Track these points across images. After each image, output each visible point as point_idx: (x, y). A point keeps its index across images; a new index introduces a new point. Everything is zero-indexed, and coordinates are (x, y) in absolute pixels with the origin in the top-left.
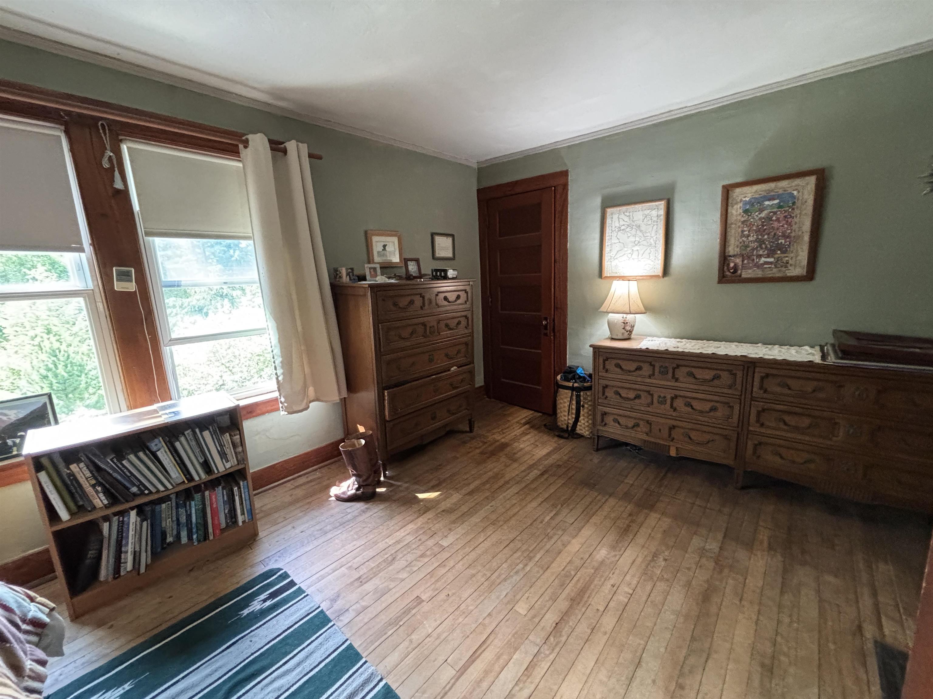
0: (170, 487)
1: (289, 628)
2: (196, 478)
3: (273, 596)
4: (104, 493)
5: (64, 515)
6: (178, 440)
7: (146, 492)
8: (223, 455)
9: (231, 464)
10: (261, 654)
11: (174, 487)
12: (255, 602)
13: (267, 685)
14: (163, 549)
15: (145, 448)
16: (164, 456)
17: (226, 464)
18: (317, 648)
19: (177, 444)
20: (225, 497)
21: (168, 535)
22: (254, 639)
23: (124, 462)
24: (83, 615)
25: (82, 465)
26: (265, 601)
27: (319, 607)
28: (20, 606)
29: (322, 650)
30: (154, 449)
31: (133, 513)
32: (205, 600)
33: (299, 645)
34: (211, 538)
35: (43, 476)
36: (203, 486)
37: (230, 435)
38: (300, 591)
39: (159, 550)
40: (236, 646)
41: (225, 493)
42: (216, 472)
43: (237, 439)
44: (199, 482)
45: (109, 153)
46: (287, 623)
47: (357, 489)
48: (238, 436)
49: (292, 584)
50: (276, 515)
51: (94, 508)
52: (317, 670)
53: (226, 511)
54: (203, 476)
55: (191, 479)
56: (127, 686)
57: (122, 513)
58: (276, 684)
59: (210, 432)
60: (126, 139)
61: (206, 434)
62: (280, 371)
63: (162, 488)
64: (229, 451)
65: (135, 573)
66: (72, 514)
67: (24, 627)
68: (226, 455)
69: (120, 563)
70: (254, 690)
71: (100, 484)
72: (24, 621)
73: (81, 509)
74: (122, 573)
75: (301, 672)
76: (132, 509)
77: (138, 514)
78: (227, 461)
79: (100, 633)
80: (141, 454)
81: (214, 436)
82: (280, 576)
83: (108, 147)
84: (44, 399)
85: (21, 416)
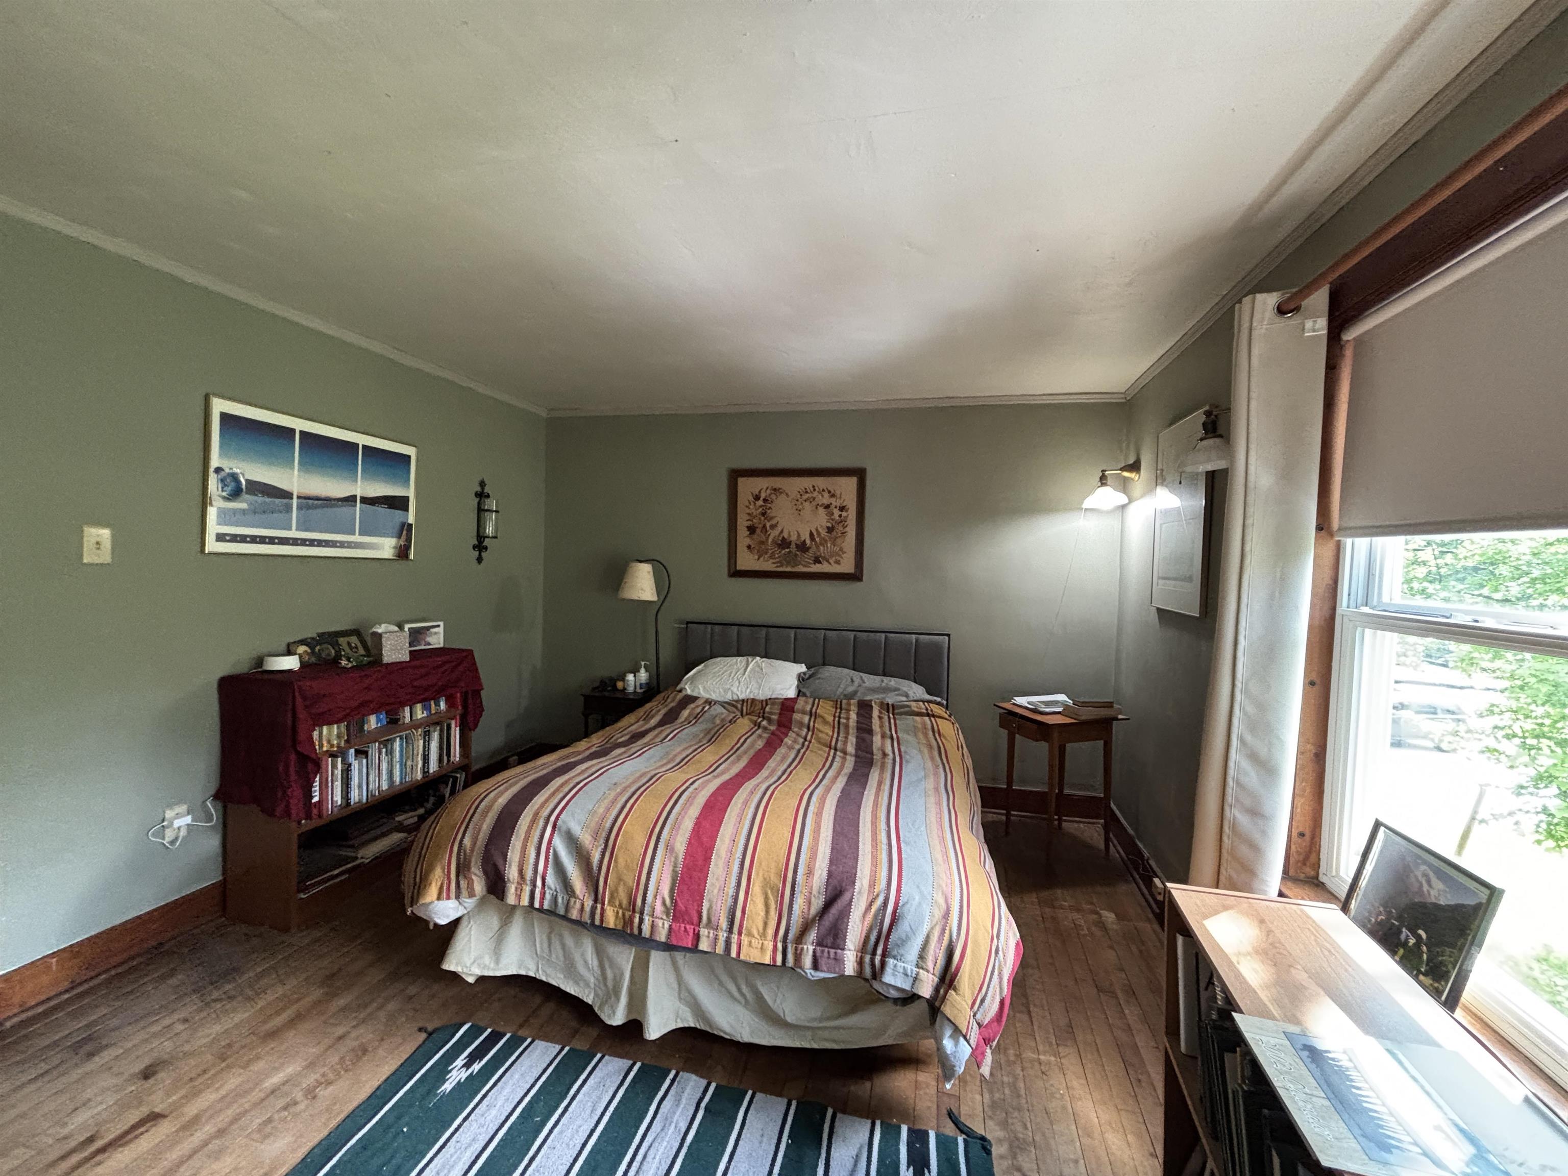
67: (876, 956)
84: (1483, 895)
85: (1442, 902)
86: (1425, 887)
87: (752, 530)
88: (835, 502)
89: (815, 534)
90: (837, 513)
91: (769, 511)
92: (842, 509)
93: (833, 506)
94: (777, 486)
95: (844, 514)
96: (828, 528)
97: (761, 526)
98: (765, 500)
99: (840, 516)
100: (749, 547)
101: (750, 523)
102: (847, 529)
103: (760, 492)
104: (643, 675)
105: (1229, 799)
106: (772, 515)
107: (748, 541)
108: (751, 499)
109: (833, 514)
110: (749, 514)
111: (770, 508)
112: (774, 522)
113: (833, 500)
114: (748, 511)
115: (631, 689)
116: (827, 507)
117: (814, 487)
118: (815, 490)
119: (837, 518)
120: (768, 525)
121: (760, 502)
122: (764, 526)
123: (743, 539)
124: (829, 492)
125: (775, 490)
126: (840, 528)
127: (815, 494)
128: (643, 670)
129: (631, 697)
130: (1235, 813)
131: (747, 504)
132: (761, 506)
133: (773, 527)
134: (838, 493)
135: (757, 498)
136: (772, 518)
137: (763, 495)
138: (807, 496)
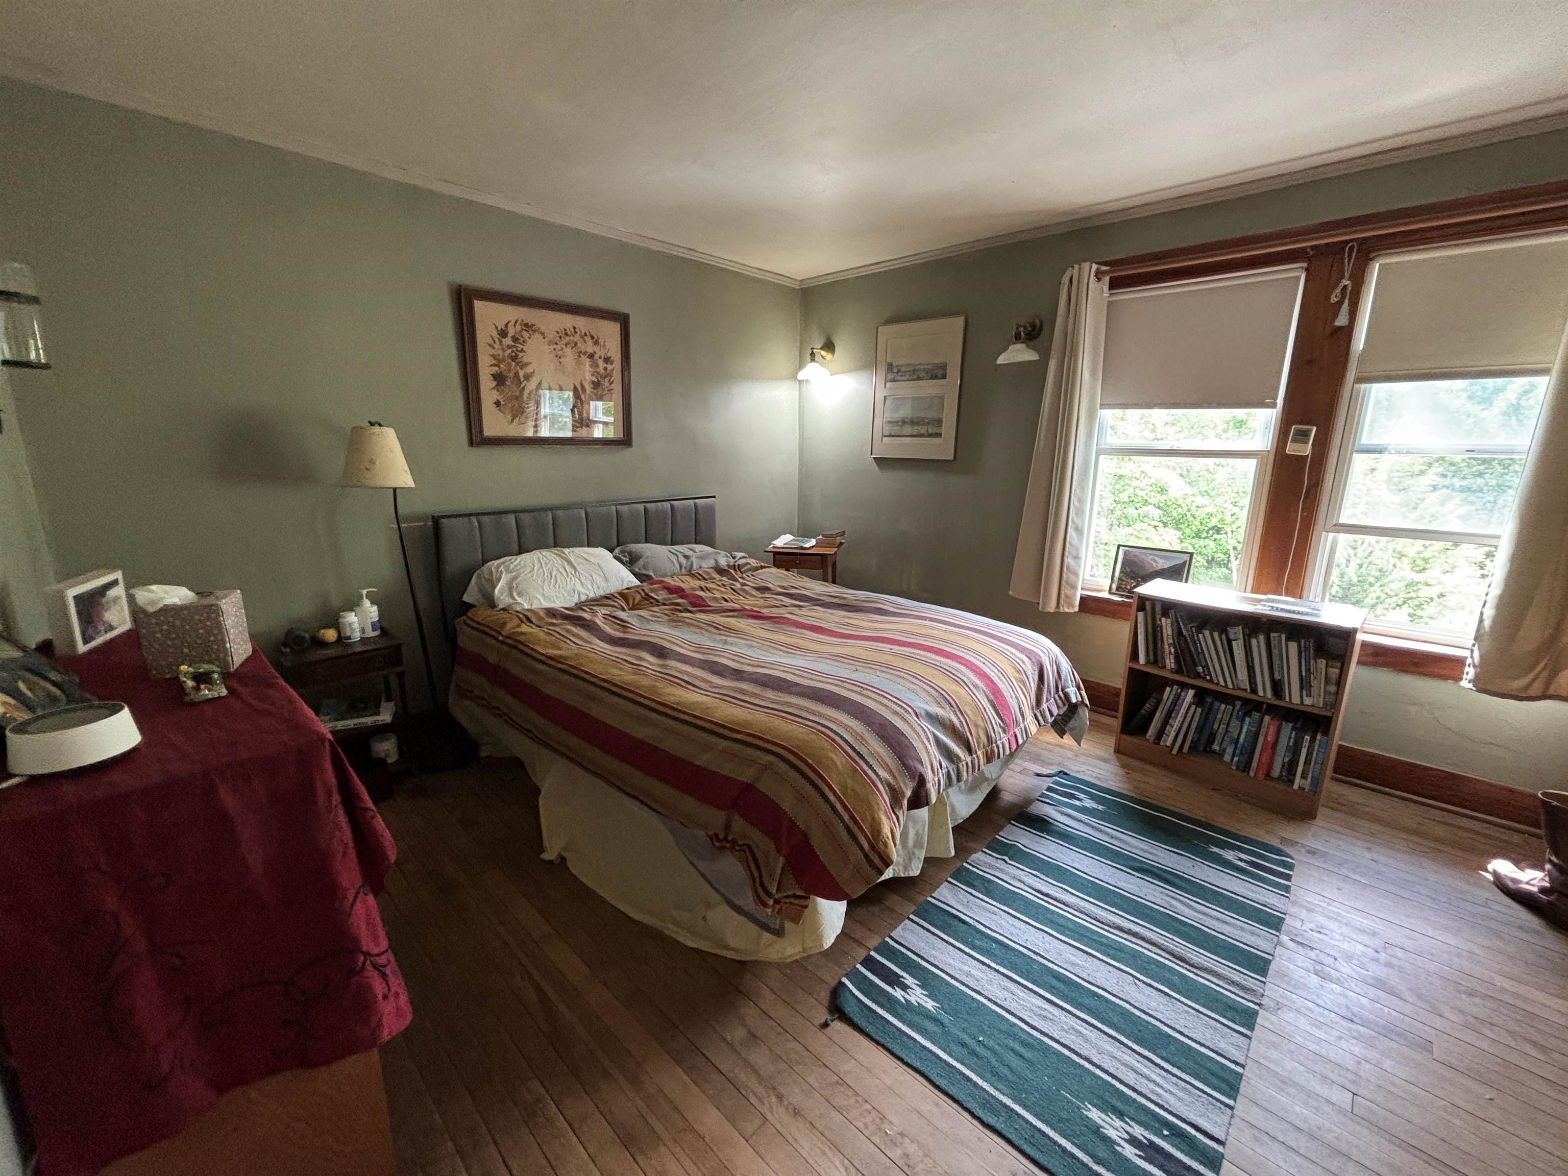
0: (1230, 686)
1: (1232, 892)
2: (1261, 693)
3: (1252, 864)
4: (1175, 657)
5: (1142, 659)
6: (1256, 637)
7: (1208, 678)
8: (1305, 684)
9: (1313, 702)
10: (1189, 880)
11: (1234, 689)
12: (1232, 853)
13: (1167, 895)
14: (1205, 751)
15: (1223, 631)
16: (1238, 648)
17: (1305, 697)
18: (1234, 926)
19: (1254, 641)
20: (1292, 740)
21: (1216, 743)
22: (1196, 867)
23: (1200, 636)
24: (1123, 754)
25: (1169, 621)
26: (1241, 860)
27: (1285, 914)
28: (1066, 680)
29: (1238, 932)
30: (1232, 636)
31: (1191, 692)
32: (1198, 815)
33: (1225, 909)
34: (1252, 774)
35: (1141, 615)
36: (1265, 706)
37: (1327, 666)
38: (1287, 889)
39: (1201, 749)
40: (1180, 857)
41: (1293, 736)
42: (1287, 699)
43: (1334, 673)
44: (1261, 700)
45: (1346, 282)
46: (1236, 888)
47: (1543, 890)
48: (1337, 671)
49: (1288, 877)
50: (1363, 823)
51: (1164, 667)
52: (1213, 933)
53: (1287, 760)
54: (1269, 694)
55: (1254, 691)
56: (1100, 807)
57: (1184, 686)
58: (1174, 902)
59: (1299, 647)
60: (1378, 256)
61: (1293, 646)
62: (1489, 613)
63: (1222, 683)
64: (1318, 685)
65: (1168, 750)
66: (1148, 662)
67: (1061, 693)
68: (1311, 686)
69: (1163, 732)
70: (1157, 888)
71: (1175, 647)
72: (1062, 690)
73: (1156, 662)
74: (1161, 743)
75: (1200, 919)
76: (1193, 687)
77: (1195, 696)
78: (1309, 695)
79: (1120, 771)
80: (1216, 634)
81: (1303, 654)
82: (1282, 861)
83: (1347, 275)
84: (1186, 557)
85: (1165, 567)
86: (1154, 564)
87: (500, 379)
88: (600, 353)
89: (579, 389)
90: (601, 363)
91: (521, 355)
92: (607, 360)
93: (597, 356)
94: (530, 321)
95: (609, 367)
96: (593, 382)
97: (511, 375)
98: (515, 339)
99: (605, 369)
100: (498, 404)
101: (496, 368)
102: (613, 386)
103: (506, 326)
104: (372, 611)
105: (1067, 553)
106: (525, 360)
107: (495, 395)
108: (495, 334)
109: (597, 366)
110: (493, 356)
111: (522, 351)
112: (529, 369)
113: (596, 349)
114: (492, 352)
115: (357, 636)
116: (591, 356)
117: (574, 328)
118: (576, 332)
119: (603, 371)
120: (521, 374)
121: (508, 341)
122: (516, 375)
123: (488, 394)
124: (592, 338)
125: (526, 325)
126: (606, 383)
127: (577, 338)
128: (367, 603)
129: (359, 649)
130: (1069, 560)
131: (491, 342)
132: (509, 347)
133: (528, 377)
134: (601, 341)
135: (503, 334)
136: (527, 364)
137: (511, 332)
138: (568, 339)
